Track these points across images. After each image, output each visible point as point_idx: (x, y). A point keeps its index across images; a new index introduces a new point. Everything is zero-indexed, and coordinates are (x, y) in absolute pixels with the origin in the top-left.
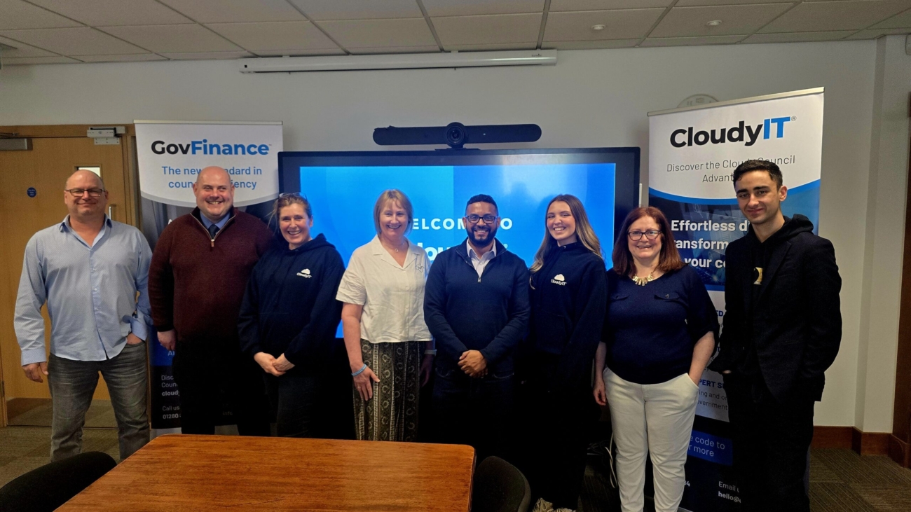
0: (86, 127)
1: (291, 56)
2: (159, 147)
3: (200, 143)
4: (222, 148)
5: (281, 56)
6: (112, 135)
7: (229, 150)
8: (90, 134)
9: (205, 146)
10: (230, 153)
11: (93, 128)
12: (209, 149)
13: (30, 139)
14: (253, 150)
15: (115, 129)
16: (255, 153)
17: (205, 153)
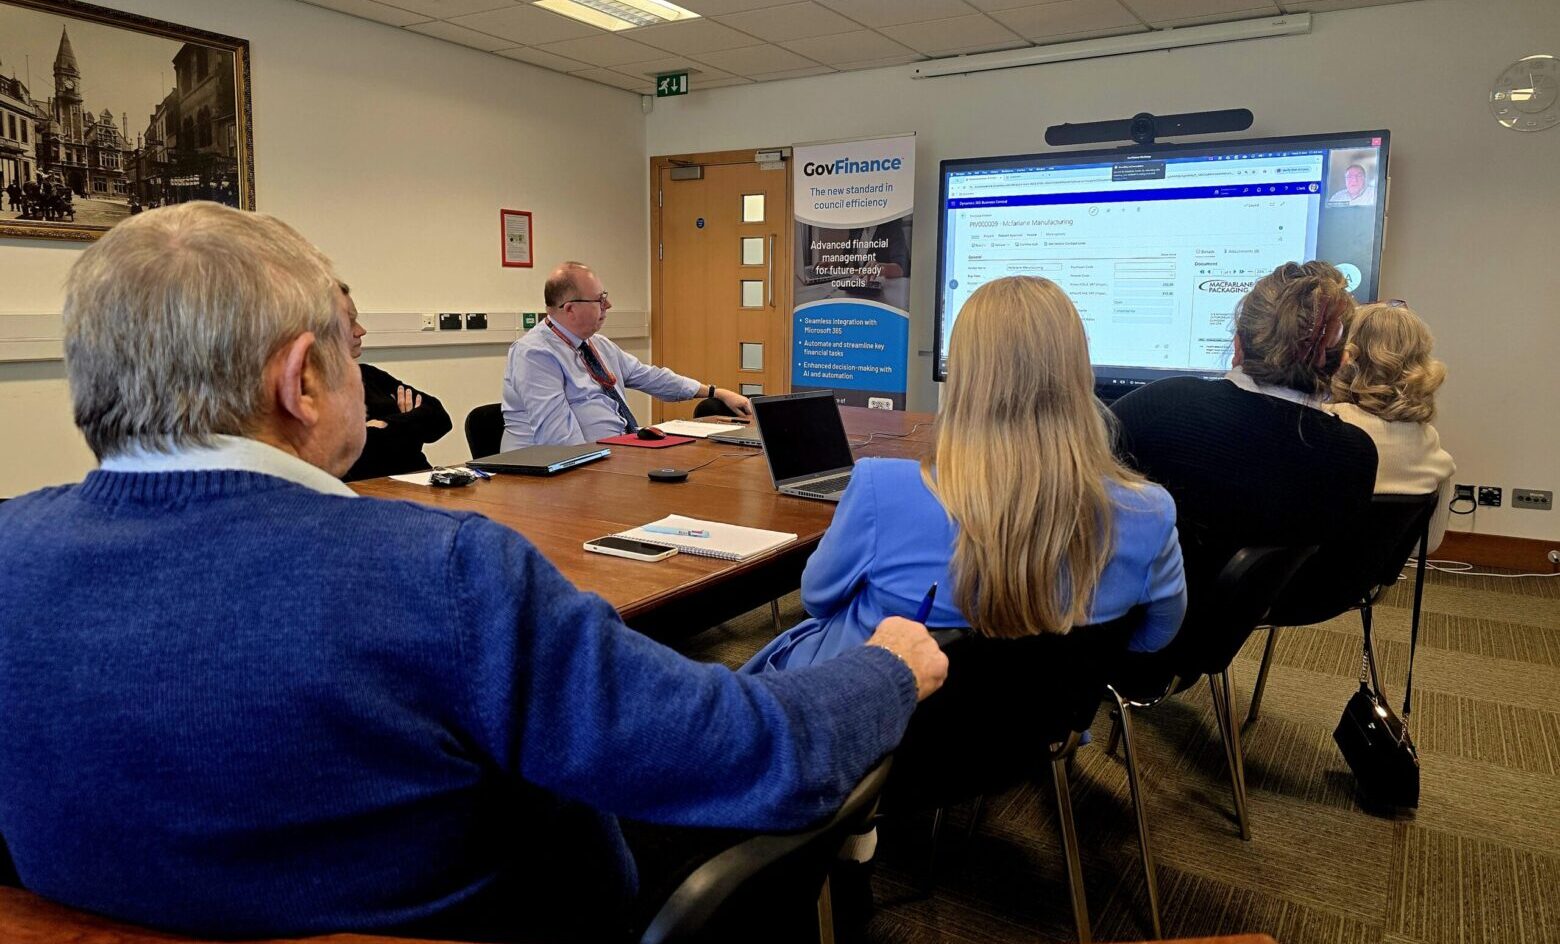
0: (754, 151)
1: (968, 55)
2: (809, 171)
3: (842, 161)
4: (860, 166)
5: (957, 56)
6: (778, 158)
7: (866, 167)
8: (759, 158)
9: (847, 164)
10: (867, 170)
11: (762, 151)
12: (851, 167)
13: (702, 167)
14: (886, 165)
15: (781, 152)
16: (888, 168)
17: (846, 172)
